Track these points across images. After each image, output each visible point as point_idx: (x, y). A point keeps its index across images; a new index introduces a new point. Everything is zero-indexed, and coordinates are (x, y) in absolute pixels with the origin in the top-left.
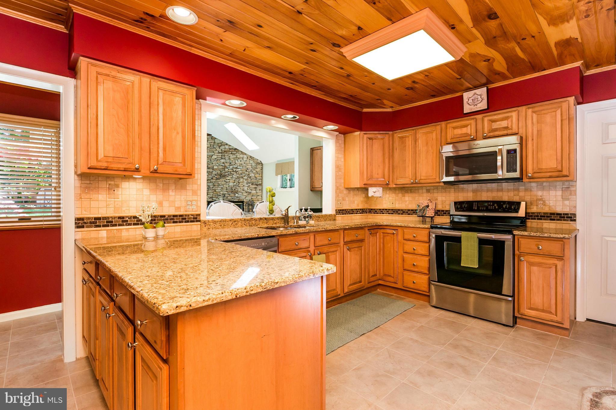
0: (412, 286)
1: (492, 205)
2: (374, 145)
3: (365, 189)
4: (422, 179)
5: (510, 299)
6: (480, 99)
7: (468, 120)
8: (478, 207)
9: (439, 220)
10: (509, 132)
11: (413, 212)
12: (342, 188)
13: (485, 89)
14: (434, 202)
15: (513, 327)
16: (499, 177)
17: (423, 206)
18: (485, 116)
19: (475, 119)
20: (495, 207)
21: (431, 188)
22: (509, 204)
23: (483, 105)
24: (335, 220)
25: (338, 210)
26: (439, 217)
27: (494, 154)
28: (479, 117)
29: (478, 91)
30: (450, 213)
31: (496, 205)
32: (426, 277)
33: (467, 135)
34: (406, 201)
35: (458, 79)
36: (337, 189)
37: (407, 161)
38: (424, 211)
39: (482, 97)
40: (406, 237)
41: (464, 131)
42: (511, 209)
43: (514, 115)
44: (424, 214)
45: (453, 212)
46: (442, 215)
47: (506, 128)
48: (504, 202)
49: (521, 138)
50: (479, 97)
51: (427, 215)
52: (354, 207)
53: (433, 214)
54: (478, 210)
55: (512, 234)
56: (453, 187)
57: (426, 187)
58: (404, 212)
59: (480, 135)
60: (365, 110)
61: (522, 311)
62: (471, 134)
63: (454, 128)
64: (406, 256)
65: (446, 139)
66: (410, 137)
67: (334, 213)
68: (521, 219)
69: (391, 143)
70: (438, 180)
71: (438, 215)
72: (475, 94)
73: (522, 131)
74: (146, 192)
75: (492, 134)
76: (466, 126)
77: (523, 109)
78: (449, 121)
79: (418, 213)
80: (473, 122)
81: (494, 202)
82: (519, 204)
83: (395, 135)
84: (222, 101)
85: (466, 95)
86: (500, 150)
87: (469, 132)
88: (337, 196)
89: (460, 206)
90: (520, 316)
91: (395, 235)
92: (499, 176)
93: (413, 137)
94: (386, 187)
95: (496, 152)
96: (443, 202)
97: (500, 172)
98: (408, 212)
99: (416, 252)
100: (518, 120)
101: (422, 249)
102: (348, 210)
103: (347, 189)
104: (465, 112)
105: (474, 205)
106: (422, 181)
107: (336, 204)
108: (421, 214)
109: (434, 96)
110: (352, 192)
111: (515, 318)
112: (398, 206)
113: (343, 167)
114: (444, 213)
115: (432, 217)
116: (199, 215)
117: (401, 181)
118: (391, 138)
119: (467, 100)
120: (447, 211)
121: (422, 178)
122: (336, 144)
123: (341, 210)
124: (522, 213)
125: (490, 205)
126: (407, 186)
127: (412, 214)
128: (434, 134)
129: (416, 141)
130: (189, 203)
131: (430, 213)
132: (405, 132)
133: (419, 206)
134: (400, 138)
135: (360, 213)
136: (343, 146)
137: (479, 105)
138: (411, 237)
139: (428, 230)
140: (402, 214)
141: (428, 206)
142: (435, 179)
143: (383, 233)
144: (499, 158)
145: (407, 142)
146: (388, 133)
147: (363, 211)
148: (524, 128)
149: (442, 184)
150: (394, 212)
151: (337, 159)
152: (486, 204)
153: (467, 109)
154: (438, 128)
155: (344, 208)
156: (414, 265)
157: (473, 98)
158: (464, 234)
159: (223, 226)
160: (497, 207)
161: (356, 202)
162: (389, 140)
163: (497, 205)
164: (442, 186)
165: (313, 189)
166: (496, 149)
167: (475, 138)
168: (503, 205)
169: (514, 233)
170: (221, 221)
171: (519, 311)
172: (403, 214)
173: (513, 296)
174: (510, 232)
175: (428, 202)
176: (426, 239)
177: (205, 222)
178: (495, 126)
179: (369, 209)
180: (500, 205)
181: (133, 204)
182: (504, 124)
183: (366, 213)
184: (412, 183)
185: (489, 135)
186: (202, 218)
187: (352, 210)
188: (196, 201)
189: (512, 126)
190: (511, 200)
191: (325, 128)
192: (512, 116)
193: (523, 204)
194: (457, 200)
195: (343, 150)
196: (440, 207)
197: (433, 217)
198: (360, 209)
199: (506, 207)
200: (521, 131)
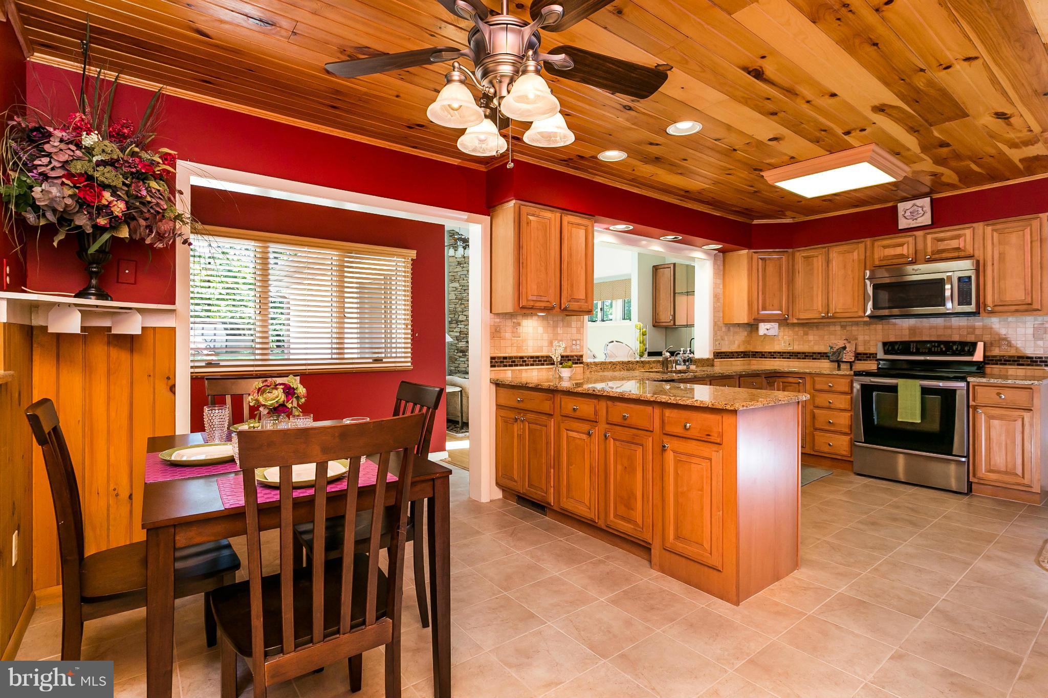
0: (826, 449)
1: (938, 347)
2: (767, 267)
3: (752, 326)
4: (838, 313)
5: (963, 459)
6: (921, 211)
7: (905, 237)
8: (917, 349)
9: (861, 366)
10: (962, 254)
11: (822, 356)
12: (720, 324)
13: (928, 200)
14: (854, 342)
15: (966, 494)
16: (948, 312)
17: (837, 348)
18: (929, 233)
19: (914, 237)
20: (941, 349)
21: (848, 324)
22: (960, 345)
23: (926, 220)
24: (713, 366)
25: (717, 353)
26: (859, 362)
27: (940, 283)
28: (920, 233)
29: (919, 202)
30: (876, 357)
31: (942, 346)
32: (847, 438)
33: (902, 256)
34: (809, 341)
35: (893, 190)
36: (716, 327)
37: (815, 288)
38: (839, 354)
39: (924, 209)
40: (818, 387)
41: (898, 251)
42: (964, 351)
43: (968, 232)
44: (840, 358)
45: (881, 355)
46: (864, 360)
47: (958, 249)
48: (954, 343)
49: (978, 262)
50: (920, 209)
51: (844, 360)
52: (734, 348)
53: (853, 358)
54: (918, 353)
55: (966, 381)
56: (881, 323)
57: (840, 322)
58: (807, 356)
59: (920, 256)
60: (756, 222)
61: (979, 475)
62: (908, 255)
63: (885, 247)
64: (816, 411)
65: (874, 261)
66: (820, 257)
67: (711, 356)
68: (976, 365)
69: (791, 263)
70: (861, 314)
71: (858, 360)
72: (914, 205)
73: (979, 254)
74: (540, 330)
75: (937, 256)
76: (902, 245)
77: (979, 226)
78: (876, 238)
79: (831, 357)
80: (911, 240)
81: (940, 343)
82: (974, 345)
83: (797, 254)
84: (606, 226)
85: (901, 207)
86: (950, 278)
87: (905, 252)
88: (715, 334)
89: (889, 347)
90: (976, 480)
91: (801, 384)
92: (948, 310)
93: (824, 257)
94: (783, 322)
95: (944, 279)
96: (865, 343)
97: (949, 305)
98: (813, 356)
99: (832, 406)
100: (973, 239)
101: (842, 402)
102: (727, 352)
103: (726, 325)
104: (900, 228)
105: (912, 347)
106: (838, 315)
107: (715, 345)
108: (834, 358)
109: (857, 206)
110: (732, 329)
111: (970, 484)
112: (797, 348)
113: (721, 296)
114: (867, 357)
115: (850, 362)
116: (582, 356)
117: (804, 316)
118: (791, 257)
119: (903, 213)
120: (872, 354)
121: (838, 311)
122: (714, 266)
123: (719, 353)
124: (978, 356)
125: (935, 346)
126: (815, 321)
127: (819, 359)
128: (855, 253)
129: (828, 262)
130: (574, 342)
131: (848, 356)
132: (813, 251)
133: (832, 348)
134: (805, 257)
135: (742, 357)
136: (722, 268)
137: (920, 220)
138: (826, 387)
139: (850, 377)
140: (803, 359)
141: (844, 348)
142: (857, 312)
143: (783, 382)
144: (948, 287)
145: (815, 264)
146: (787, 251)
147: (745, 355)
148: (982, 249)
149: (868, 319)
150: (792, 356)
151: (715, 286)
152: (928, 345)
153: (903, 224)
154: (862, 246)
155: (723, 350)
156: (830, 422)
157: (911, 210)
158: (901, 383)
159: (603, 370)
160: (944, 349)
161: (737, 342)
162: (788, 260)
163: (945, 347)
164: (865, 322)
165: (657, 324)
166: (944, 276)
167: (914, 261)
168: (952, 347)
169: (968, 380)
170: (601, 364)
171: (974, 476)
172: (805, 359)
173: (967, 457)
174: (963, 379)
175: (845, 342)
176: (847, 389)
177: (588, 364)
178: (942, 246)
179: (752, 352)
180: (948, 347)
181: (530, 343)
182: (954, 244)
183: (749, 357)
184: (823, 318)
185: (934, 257)
186: (585, 360)
187: (732, 353)
188: (579, 340)
189: (965, 247)
190: (963, 340)
191: (704, 247)
192: (965, 235)
193: (980, 345)
194: (886, 340)
195: (722, 273)
196: (861, 349)
197: (853, 362)
198: (742, 352)
199: (957, 349)
200: (977, 254)
